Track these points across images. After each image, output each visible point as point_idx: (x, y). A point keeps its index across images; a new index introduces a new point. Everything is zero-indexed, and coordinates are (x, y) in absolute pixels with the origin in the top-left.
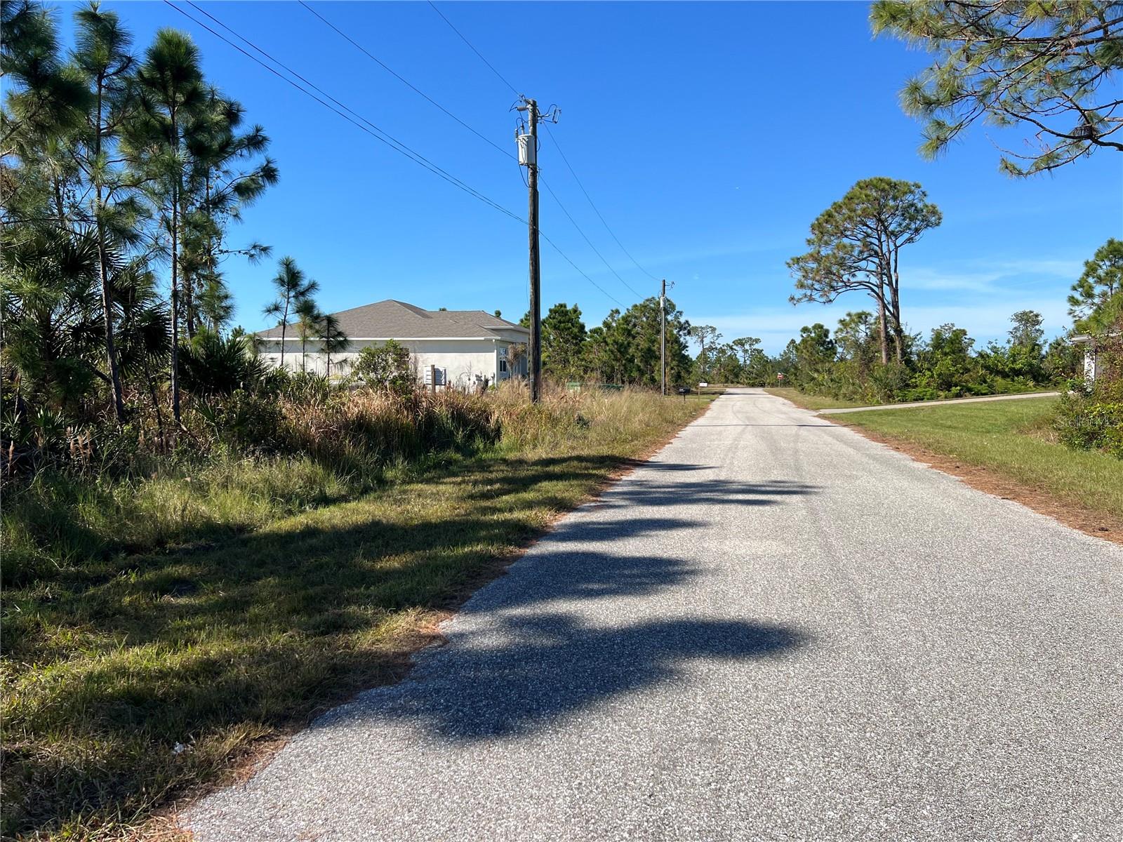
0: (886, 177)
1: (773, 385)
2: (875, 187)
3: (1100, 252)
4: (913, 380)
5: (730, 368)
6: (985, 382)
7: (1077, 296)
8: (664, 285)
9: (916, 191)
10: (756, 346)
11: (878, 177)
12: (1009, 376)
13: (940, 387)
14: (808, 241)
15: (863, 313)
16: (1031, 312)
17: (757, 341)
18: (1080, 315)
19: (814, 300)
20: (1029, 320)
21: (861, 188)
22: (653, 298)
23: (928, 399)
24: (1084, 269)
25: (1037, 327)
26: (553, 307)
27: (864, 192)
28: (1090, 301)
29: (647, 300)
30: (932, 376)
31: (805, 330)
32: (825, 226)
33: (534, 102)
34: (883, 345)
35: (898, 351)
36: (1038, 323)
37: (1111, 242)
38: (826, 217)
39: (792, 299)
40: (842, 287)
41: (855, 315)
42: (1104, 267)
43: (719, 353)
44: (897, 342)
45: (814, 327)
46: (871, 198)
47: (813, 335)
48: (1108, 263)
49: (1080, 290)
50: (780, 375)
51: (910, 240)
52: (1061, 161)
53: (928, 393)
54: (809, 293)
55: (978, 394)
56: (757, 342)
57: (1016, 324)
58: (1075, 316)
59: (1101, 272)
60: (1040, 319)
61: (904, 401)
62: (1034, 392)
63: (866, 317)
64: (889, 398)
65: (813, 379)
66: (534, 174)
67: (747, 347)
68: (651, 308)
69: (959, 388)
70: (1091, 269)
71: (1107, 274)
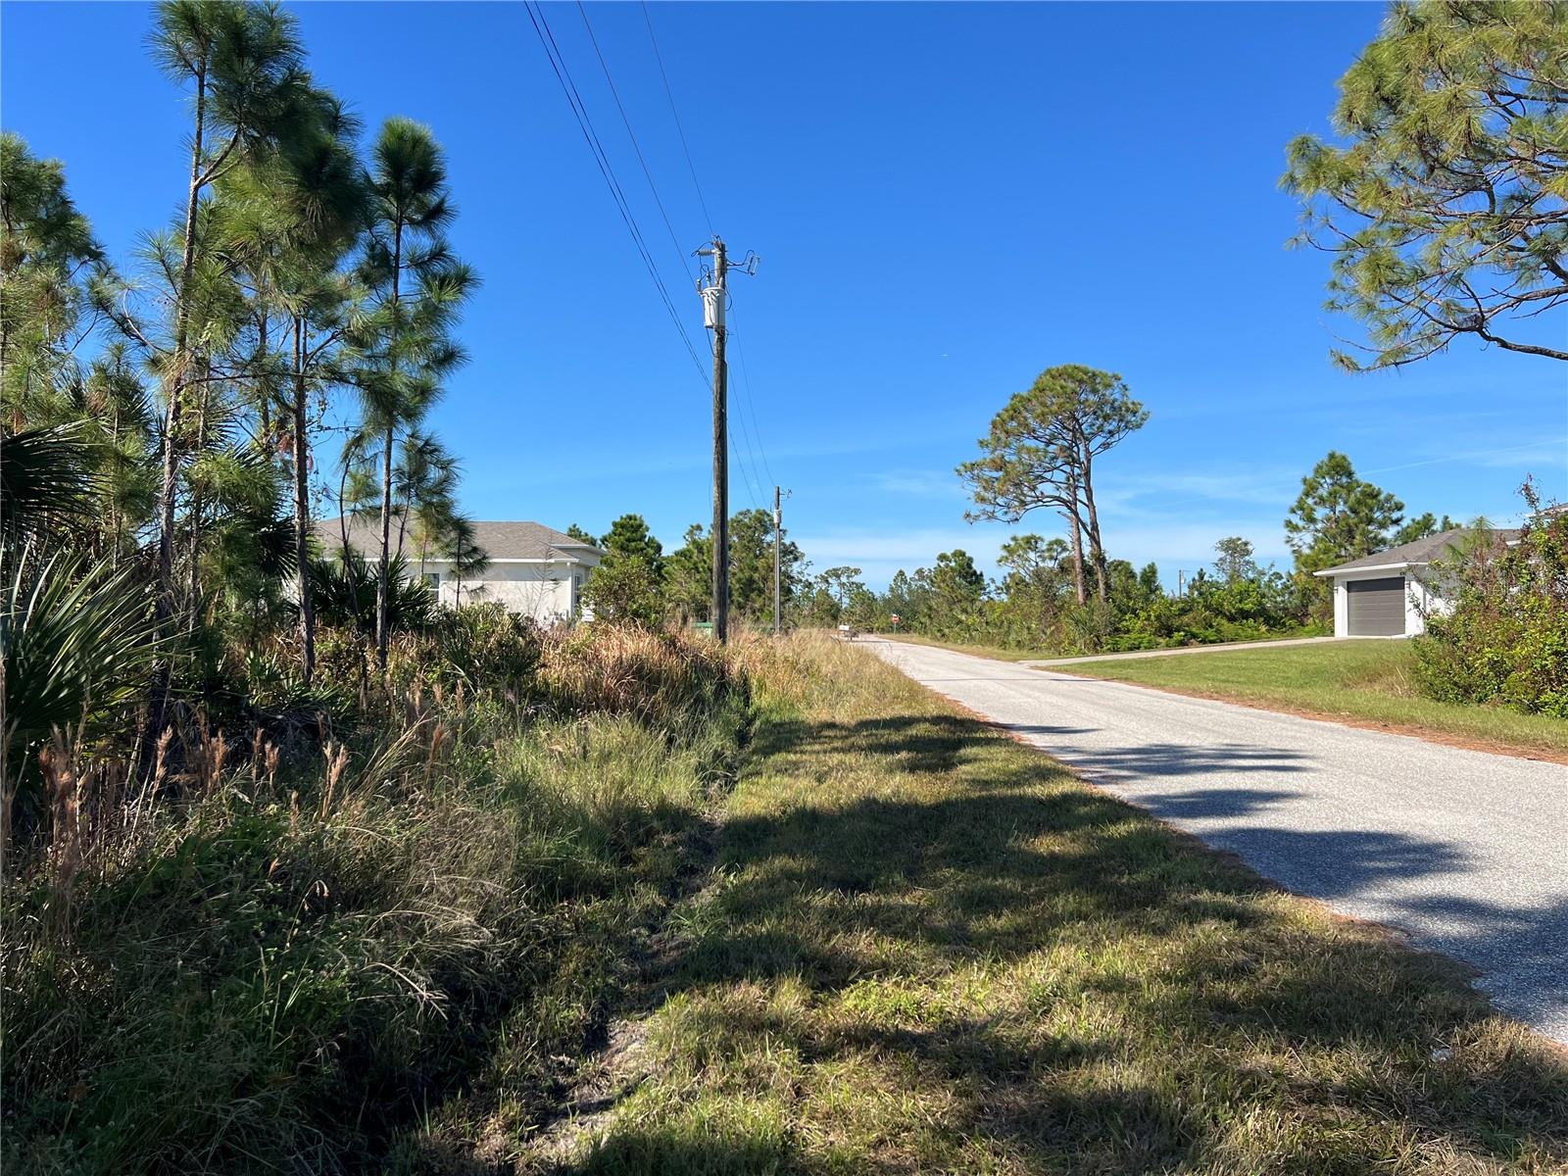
0: (1082, 365)
1: (883, 631)
2: (1070, 376)
3: (1320, 467)
4: (1124, 623)
5: (826, 607)
6: (1211, 626)
7: (1296, 519)
8: (779, 494)
9: (1115, 384)
10: (856, 579)
11: (1072, 364)
12: (1235, 620)
13: (1158, 633)
14: (981, 442)
15: (1033, 537)
16: (1239, 539)
17: (857, 571)
18: (1300, 543)
19: (996, 518)
20: (1236, 549)
21: (1053, 377)
22: (748, 511)
23: (1146, 648)
24: (1302, 488)
25: (1247, 558)
26: (618, 520)
27: (1057, 382)
28: (1312, 527)
29: (741, 514)
30: (1148, 618)
31: (943, 557)
32: (1011, 422)
33: (723, 246)
34: (1079, 578)
35: (1101, 585)
36: (1248, 553)
37: (1332, 456)
38: (1011, 412)
39: (968, 515)
40: (1032, 502)
41: (1023, 539)
42: (1325, 485)
43: (805, 586)
44: (1100, 574)
45: (954, 554)
46: (1069, 391)
47: (953, 564)
48: (1329, 481)
49: (1299, 512)
50: (895, 617)
51: (1106, 446)
52: (1411, 357)
53: (1145, 641)
54: (990, 508)
55: (1204, 642)
56: (856, 573)
57: (1222, 554)
58: (1293, 545)
59: (1323, 492)
60: (1250, 547)
61: (1116, 650)
62: (1269, 639)
63: (1036, 542)
64: (1096, 646)
65: (960, 622)
66: (721, 340)
67: (844, 579)
68: (746, 524)
69: (1182, 633)
70: (1310, 489)
71: (1330, 494)
